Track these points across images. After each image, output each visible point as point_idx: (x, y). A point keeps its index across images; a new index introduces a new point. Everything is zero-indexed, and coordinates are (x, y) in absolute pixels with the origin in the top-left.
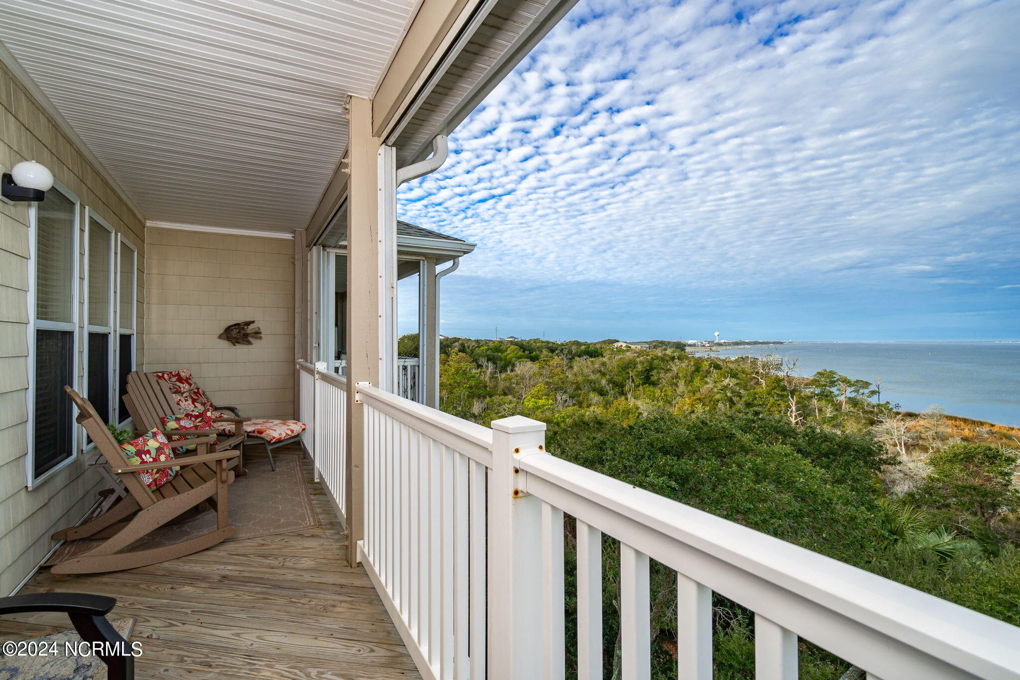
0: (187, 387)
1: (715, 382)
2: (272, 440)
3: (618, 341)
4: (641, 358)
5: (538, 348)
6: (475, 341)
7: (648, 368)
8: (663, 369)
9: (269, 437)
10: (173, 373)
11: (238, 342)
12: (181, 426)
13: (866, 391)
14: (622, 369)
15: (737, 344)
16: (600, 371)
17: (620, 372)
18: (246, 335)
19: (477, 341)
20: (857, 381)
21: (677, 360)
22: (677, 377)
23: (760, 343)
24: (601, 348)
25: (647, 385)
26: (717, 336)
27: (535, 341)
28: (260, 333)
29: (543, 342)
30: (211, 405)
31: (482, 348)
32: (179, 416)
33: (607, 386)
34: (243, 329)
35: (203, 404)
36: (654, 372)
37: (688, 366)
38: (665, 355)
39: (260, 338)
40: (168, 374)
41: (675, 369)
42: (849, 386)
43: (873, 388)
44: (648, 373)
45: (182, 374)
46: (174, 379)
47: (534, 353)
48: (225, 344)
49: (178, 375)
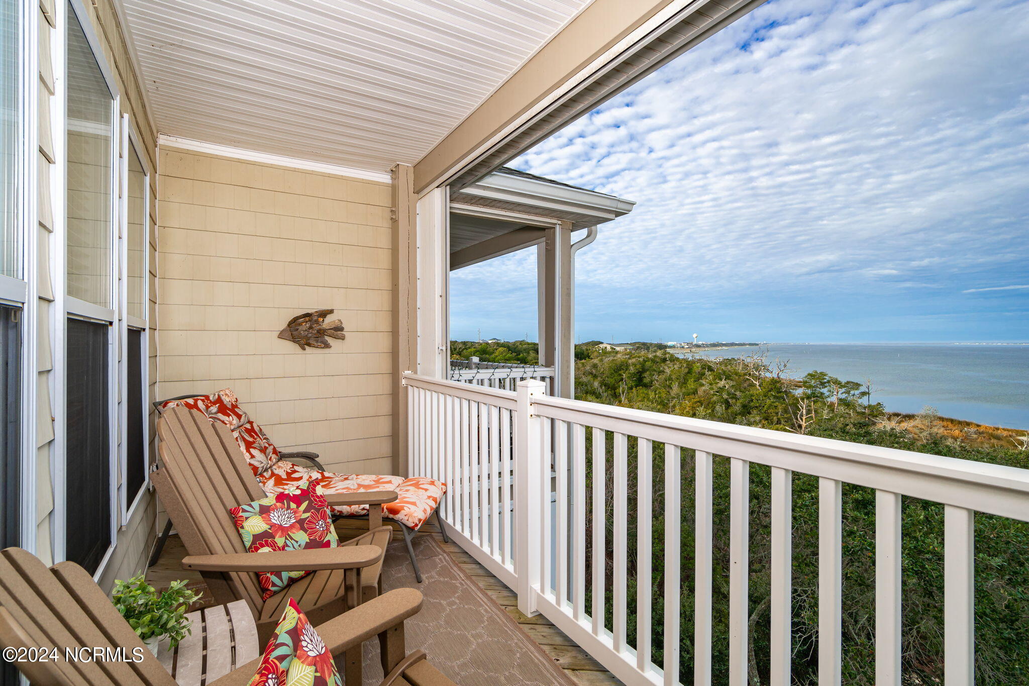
0: (234, 422)
1: (711, 384)
2: (416, 525)
3: (602, 343)
4: (634, 360)
5: (525, 350)
6: (462, 342)
7: (641, 370)
8: (655, 371)
9: (410, 520)
10: (211, 398)
11: (309, 345)
12: (272, 526)
13: (857, 392)
14: (614, 370)
15: (714, 345)
16: (592, 373)
17: (612, 374)
18: (322, 333)
19: (464, 343)
20: (848, 383)
21: (668, 362)
22: (670, 379)
23: (736, 345)
24: (587, 350)
25: (641, 387)
26: (695, 338)
27: (522, 342)
28: (342, 329)
29: (529, 344)
30: (275, 451)
31: (469, 350)
32: (265, 502)
33: (599, 388)
34: (317, 322)
35: (263, 450)
36: (646, 374)
37: (681, 368)
38: (655, 356)
39: (343, 338)
40: (203, 400)
41: (668, 371)
42: (840, 388)
43: (863, 389)
44: (640, 375)
45: (226, 400)
46: (214, 409)
47: (521, 355)
48: (289, 346)
49: (219, 400)
